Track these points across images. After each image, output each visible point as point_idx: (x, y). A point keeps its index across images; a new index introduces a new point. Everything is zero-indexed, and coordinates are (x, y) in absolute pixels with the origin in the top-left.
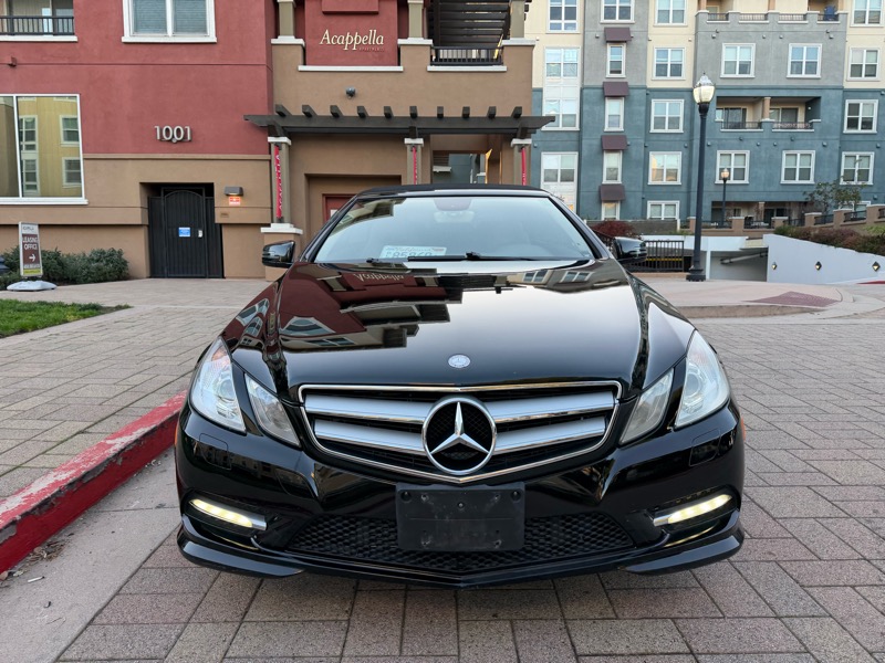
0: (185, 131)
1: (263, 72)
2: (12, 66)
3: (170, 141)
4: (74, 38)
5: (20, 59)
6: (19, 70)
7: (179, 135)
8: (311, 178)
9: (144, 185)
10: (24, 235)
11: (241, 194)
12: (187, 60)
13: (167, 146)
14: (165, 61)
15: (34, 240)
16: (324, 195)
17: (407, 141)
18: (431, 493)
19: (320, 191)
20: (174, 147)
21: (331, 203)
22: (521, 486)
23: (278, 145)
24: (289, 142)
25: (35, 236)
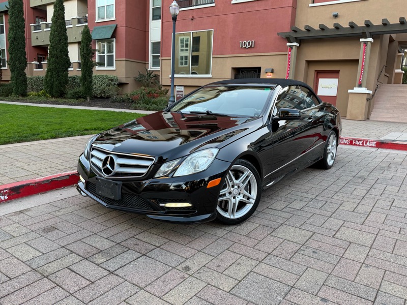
0: (252, 43)
1: (290, 9)
2: (192, 19)
3: (245, 48)
4: (214, 5)
5: (195, 16)
6: (194, 21)
7: (249, 45)
8: (309, 63)
9: (233, 68)
10: (177, 91)
11: (272, 71)
12: (257, 8)
13: (243, 50)
14: (248, 10)
15: (181, 93)
16: (315, 71)
17: (362, 40)
18: (101, 179)
19: (313, 69)
20: (247, 50)
21: (320, 75)
22: (121, 182)
23: (291, 47)
24: (298, 45)
25: (182, 91)
